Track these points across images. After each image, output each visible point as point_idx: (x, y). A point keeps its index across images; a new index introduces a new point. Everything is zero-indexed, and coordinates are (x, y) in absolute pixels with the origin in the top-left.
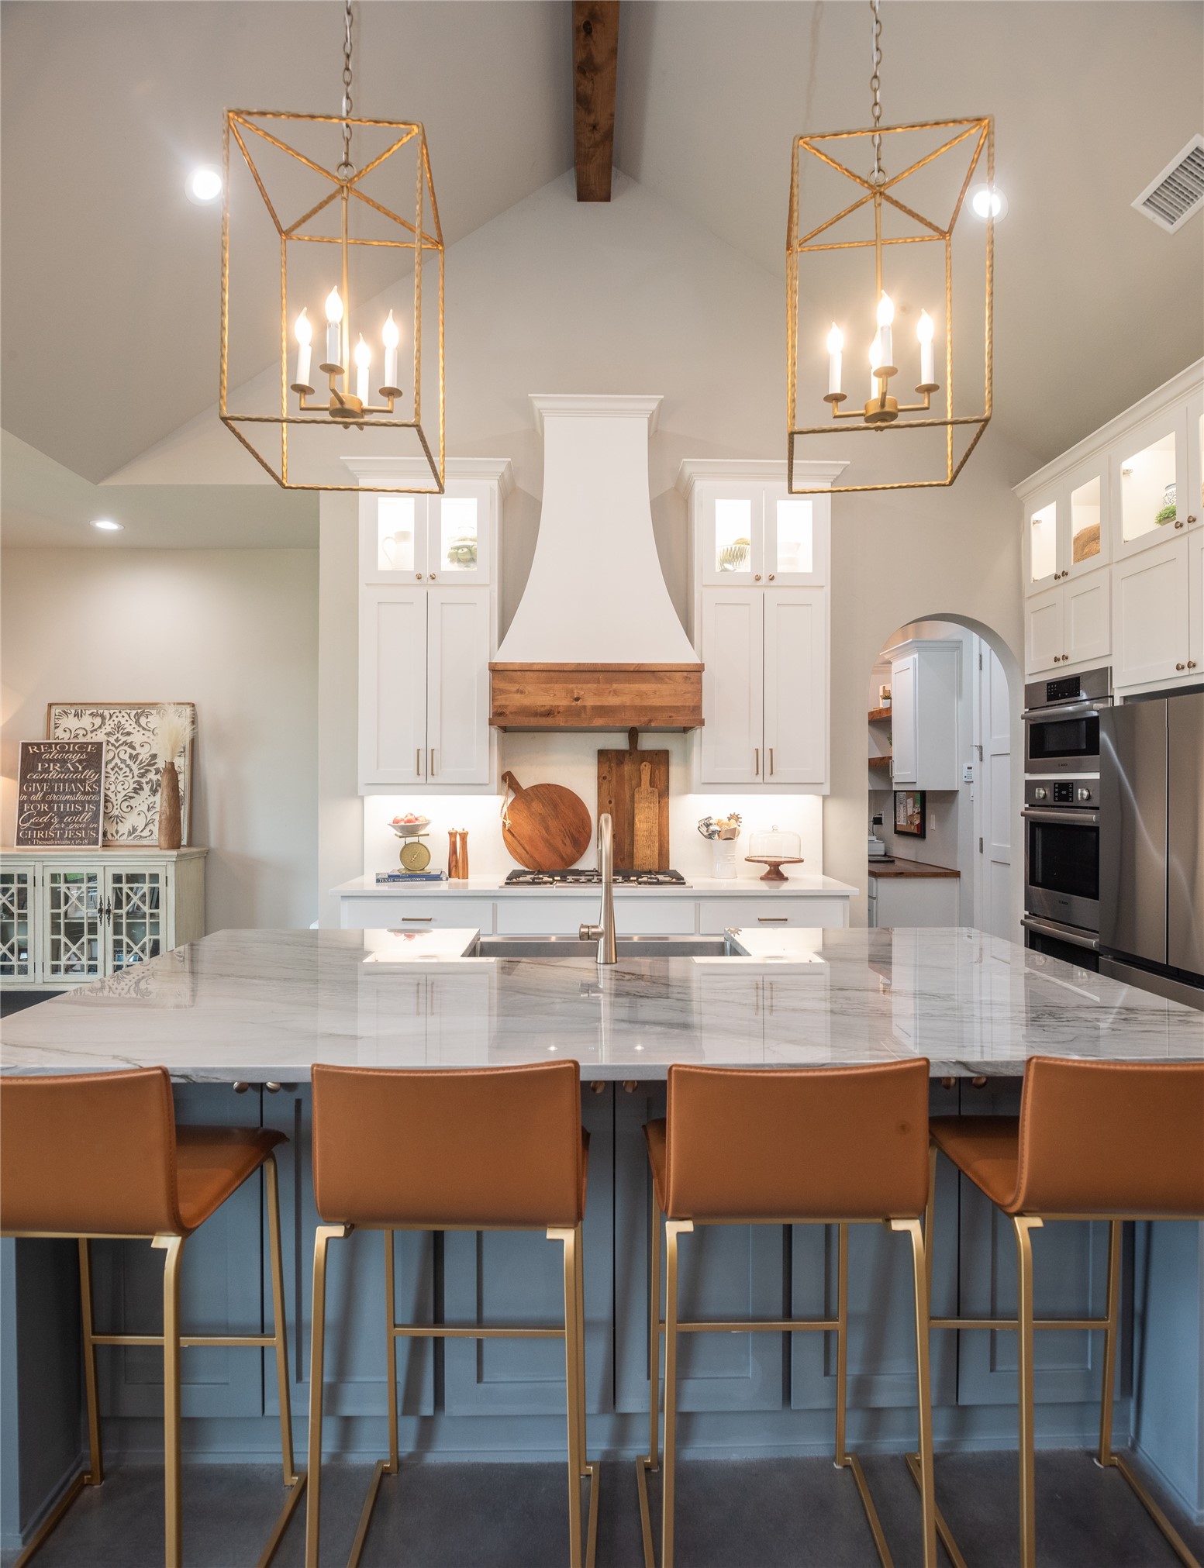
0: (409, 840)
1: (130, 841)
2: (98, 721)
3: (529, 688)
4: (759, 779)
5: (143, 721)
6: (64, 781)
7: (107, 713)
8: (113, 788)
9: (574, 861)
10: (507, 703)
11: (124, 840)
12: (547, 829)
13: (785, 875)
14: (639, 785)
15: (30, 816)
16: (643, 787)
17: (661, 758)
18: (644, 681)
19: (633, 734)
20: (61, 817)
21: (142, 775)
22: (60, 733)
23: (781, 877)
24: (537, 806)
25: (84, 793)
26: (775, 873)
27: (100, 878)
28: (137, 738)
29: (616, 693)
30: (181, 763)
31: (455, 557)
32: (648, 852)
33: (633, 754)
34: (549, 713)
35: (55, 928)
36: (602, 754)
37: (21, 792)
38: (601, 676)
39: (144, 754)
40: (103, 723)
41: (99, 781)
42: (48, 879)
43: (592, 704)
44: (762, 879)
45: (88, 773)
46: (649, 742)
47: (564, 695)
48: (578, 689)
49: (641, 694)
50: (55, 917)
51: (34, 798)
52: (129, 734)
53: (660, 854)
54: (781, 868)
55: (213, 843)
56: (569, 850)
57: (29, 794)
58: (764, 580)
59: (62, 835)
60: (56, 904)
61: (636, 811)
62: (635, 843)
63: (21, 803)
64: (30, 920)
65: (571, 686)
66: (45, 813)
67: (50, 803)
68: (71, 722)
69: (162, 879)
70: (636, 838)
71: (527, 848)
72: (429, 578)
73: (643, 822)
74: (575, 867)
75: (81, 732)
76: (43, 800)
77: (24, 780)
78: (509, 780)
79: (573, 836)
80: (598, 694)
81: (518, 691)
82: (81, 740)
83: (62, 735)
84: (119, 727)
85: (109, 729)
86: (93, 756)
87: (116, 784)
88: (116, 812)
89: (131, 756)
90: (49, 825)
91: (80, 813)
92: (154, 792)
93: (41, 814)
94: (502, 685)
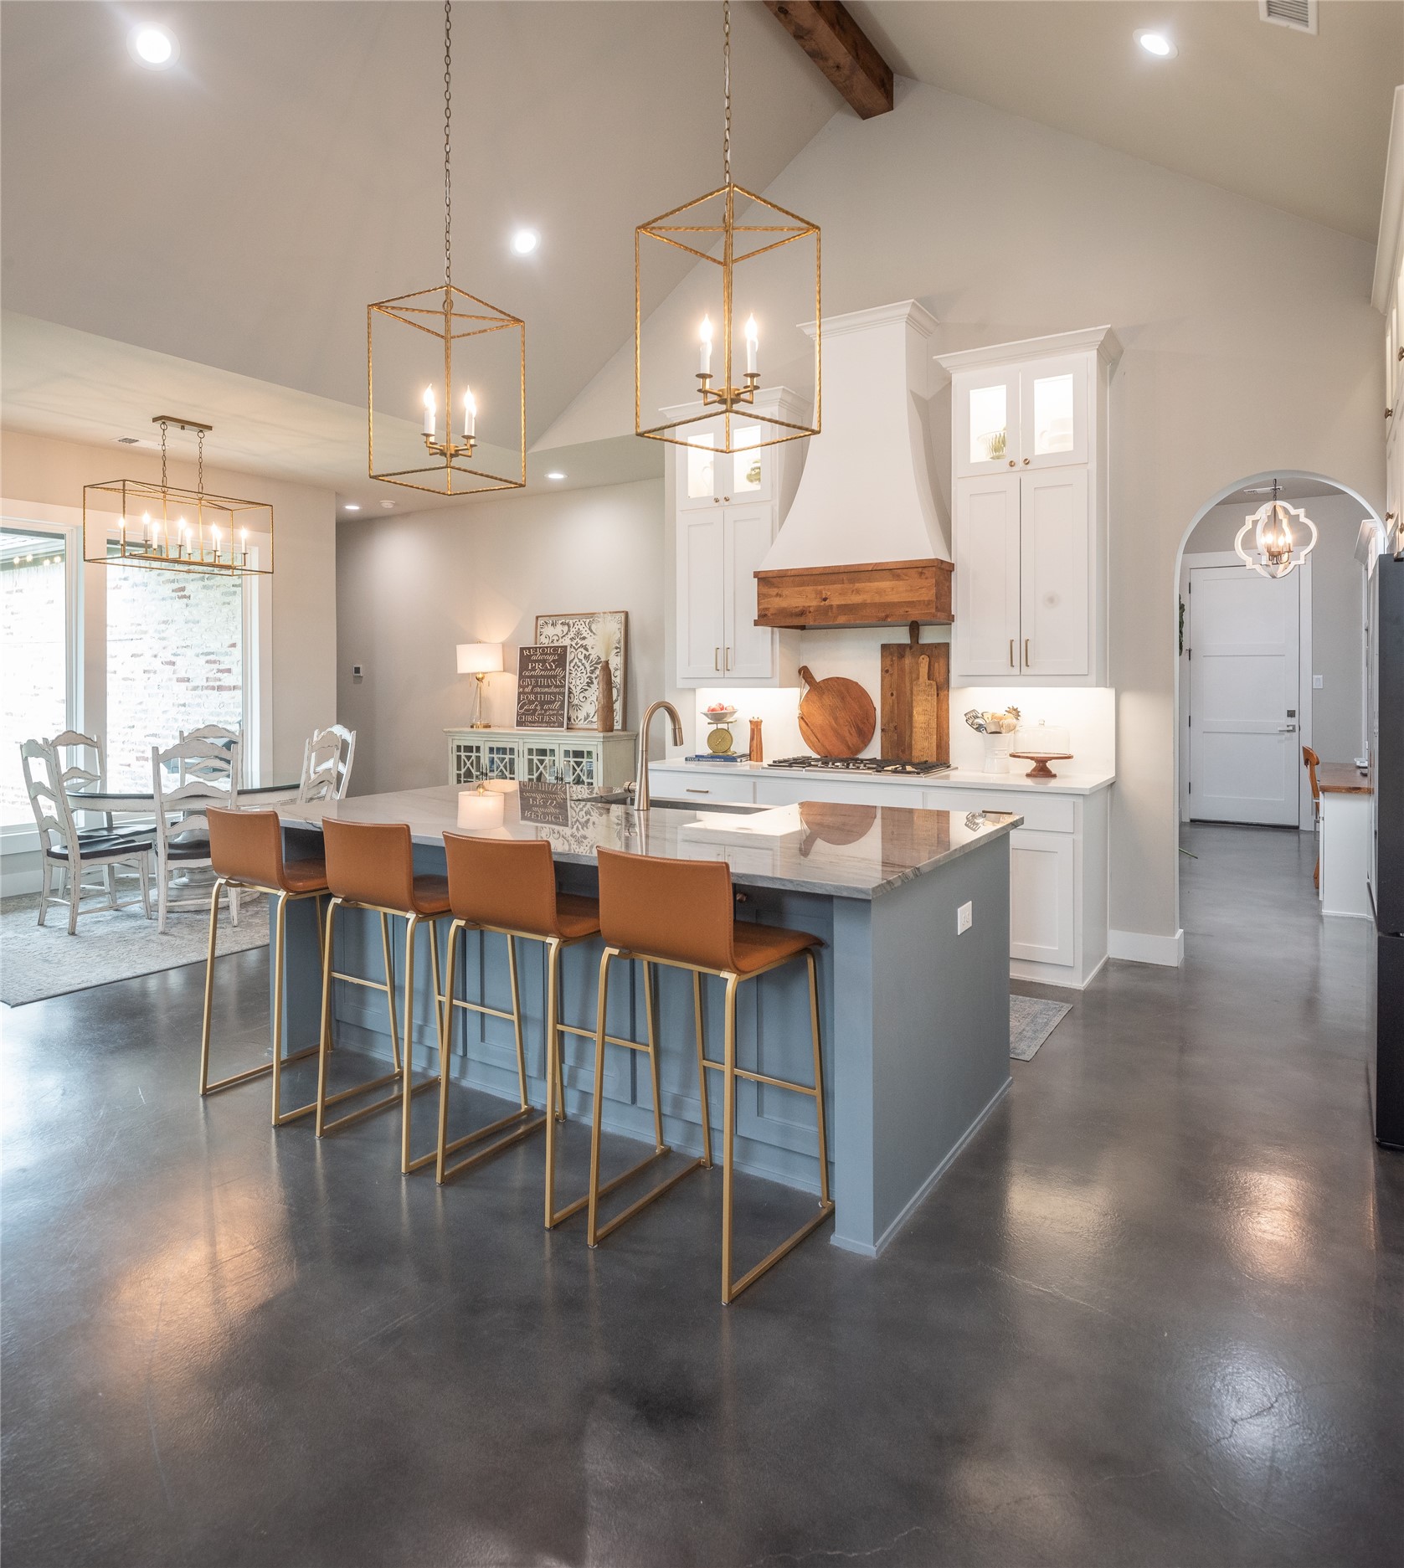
0: (719, 726)
1: (584, 725)
2: (566, 628)
3: (786, 592)
4: (1016, 671)
5: (593, 627)
6: (544, 677)
7: (571, 622)
8: (574, 681)
9: (859, 751)
10: (769, 606)
11: (581, 724)
12: (836, 719)
13: (1053, 772)
14: (918, 678)
15: (524, 704)
16: (921, 680)
17: (941, 651)
18: (882, 579)
19: (915, 628)
20: (542, 706)
21: (592, 672)
22: (542, 639)
23: (1047, 774)
24: (828, 700)
25: (556, 686)
26: (1042, 770)
28: (589, 641)
29: (858, 592)
30: (616, 662)
31: (750, 478)
32: (926, 744)
33: (915, 646)
34: (802, 613)
36: (884, 647)
37: (520, 686)
38: (845, 577)
39: (594, 655)
40: (569, 630)
41: (564, 677)
42: (526, 752)
43: (838, 603)
44: (1028, 775)
45: (559, 670)
46: (929, 636)
47: (813, 596)
48: (827, 590)
49: (879, 592)
51: (527, 690)
52: (584, 638)
53: (939, 746)
54: (1049, 764)
56: (853, 740)
57: (524, 687)
58: (1021, 464)
59: (543, 719)
60: (531, 770)
61: (915, 704)
62: (913, 734)
63: (519, 694)
65: (820, 588)
66: (533, 702)
67: (536, 694)
68: (549, 631)
69: (594, 756)
70: (914, 730)
71: (819, 737)
72: (723, 500)
73: (922, 715)
74: (861, 756)
75: (556, 638)
76: (532, 692)
77: (521, 677)
78: (805, 673)
79: (858, 727)
80: (843, 593)
81: (777, 595)
82: (556, 644)
83: (545, 642)
84: (578, 633)
85: (573, 635)
86: (560, 656)
87: (577, 678)
88: (576, 702)
89: (585, 657)
90: (535, 710)
91: (554, 702)
93: (531, 702)
94: (765, 590)
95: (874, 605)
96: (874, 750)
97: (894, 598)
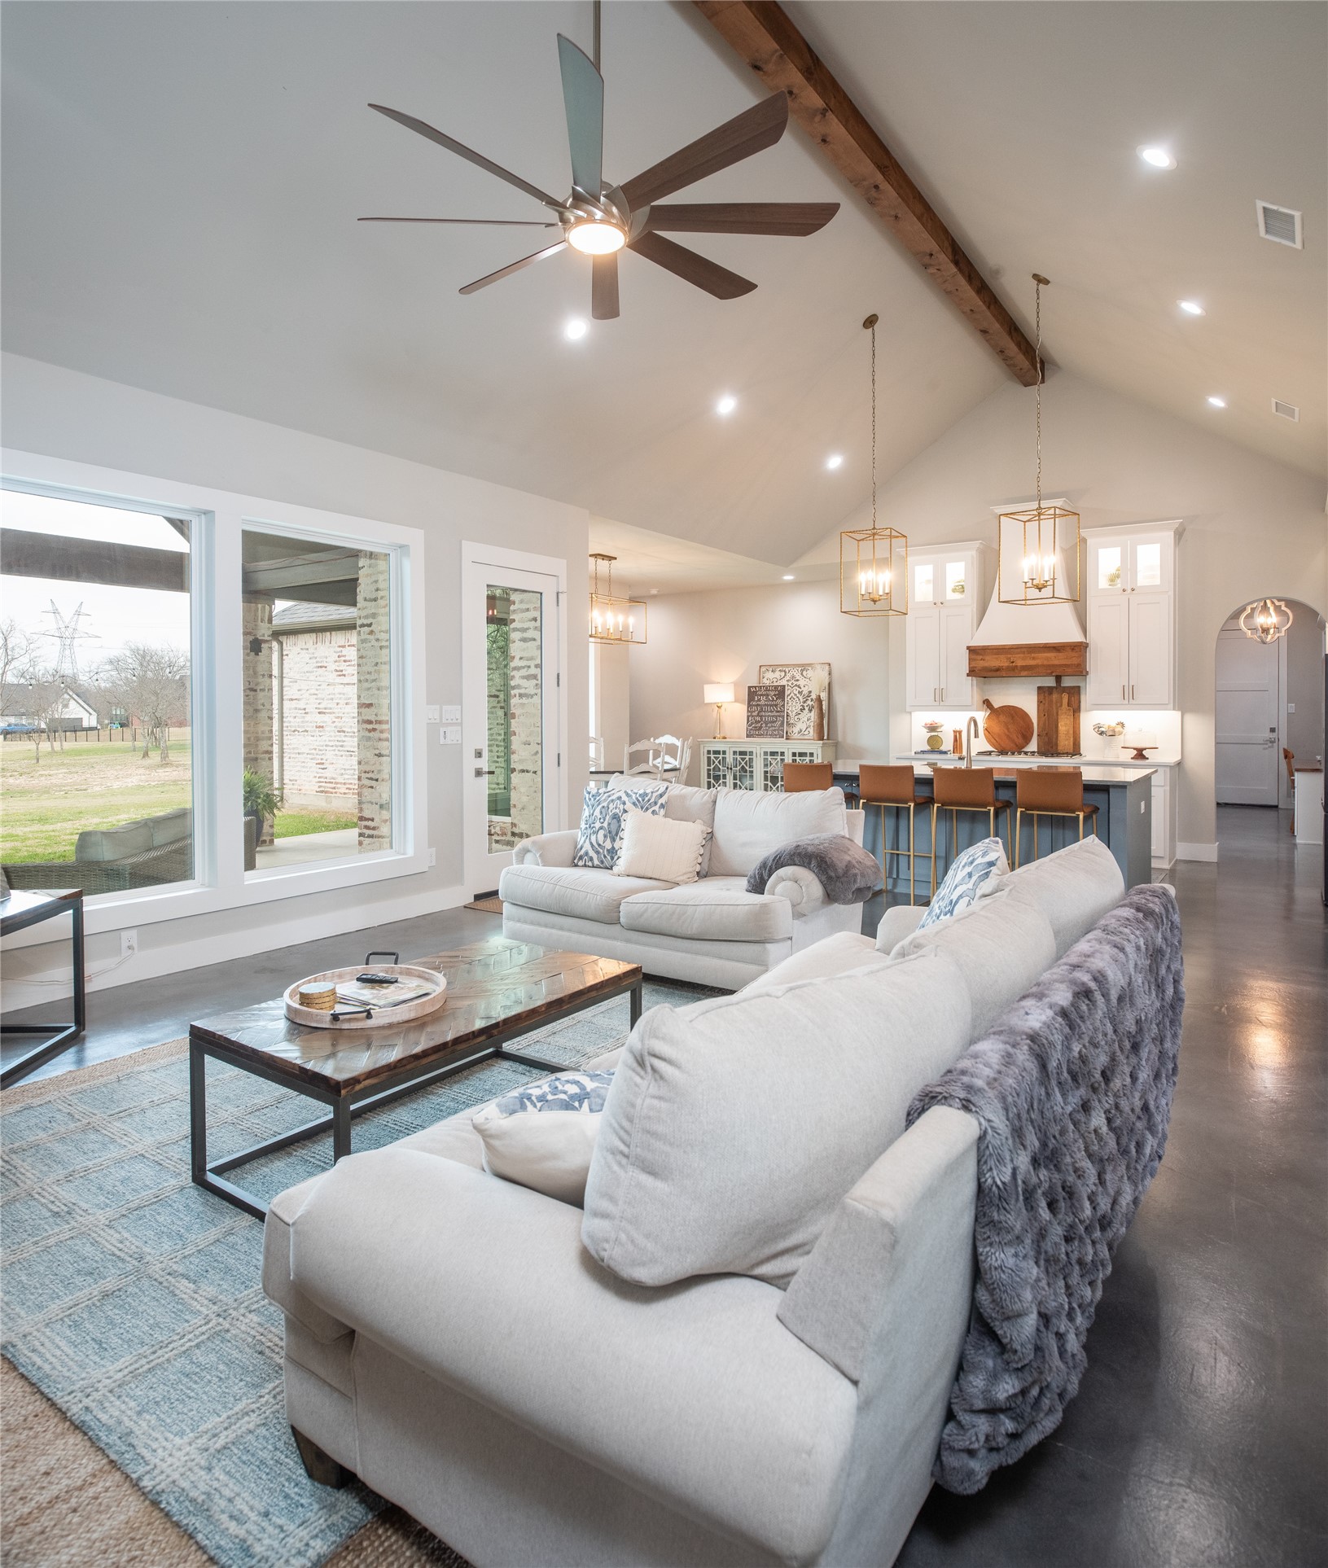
0: (933, 734)
1: (799, 736)
2: (783, 674)
3: (987, 658)
4: (1126, 702)
5: (804, 673)
6: (767, 705)
7: (787, 670)
8: (790, 709)
9: (1023, 746)
10: (976, 666)
11: (796, 736)
12: (1008, 729)
13: (1147, 755)
14: (1061, 706)
15: (752, 723)
16: (1063, 706)
17: (1075, 692)
18: (1049, 652)
19: (1058, 679)
20: (766, 724)
21: (804, 702)
22: (765, 680)
23: (1143, 757)
24: (1002, 718)
25: (778, 712)
26: (1140, 754)
27: (786, 754)
28: (802, 682)
29: (1034, 658)
31: (954, 591)
32: (1066, 743)
33: (1059, 687)
34: (998, 670)
35: (766, 779)
36: (1039, 688)
37: (748, 712)
38: (1026, 650)
39: (805, 692)
40: (785, 675)
41: (784, 705)
42: (762, 754)
44: (1131, 759)
45: (779, 701)
46: (1067, 682)
47: (1006, 661)
49: (1047, 659)
50: (766, 772)
51: (754, 714)
52: (798, 680)
53: (1074, 744)
54: (1144, 752)
55: (840, 739)
56: (1020, 741)
57: (752, 712)
58: (1129, 591)
59: (767, 732)
60: (766, 765)
61: (1059, 720)
62: (1058, 737)
63: (748, 717)
64: (754, 774)
65: (1010, 656)
66: (759, 722)
67: (761, 716)
68: (770, 675)
69: (815, 755)
70: (1059, 734)
71: (996, 740)
72: (939, 604)
73: (1064, 726)
74: (1025, 750)
75: (775, 680)
76: (758, 715)
77: (749, 705)
78: (987, 703)
79: (1022, 733)
80: (1023, 659)
81: (983, 660)
82: (775, 684)
83: (767, 683)
84: (793, 677)
85: (788, 678)
86: (780, 692)
87: (792, 706)
88: (792, 721)
89: (799, 692)
90: (761, 727)
91: (775, 722)
92: (810, 711)
93: (757, 722)
94: (974, 657)
95: (1043, 666)
96: (1033, 746)
97: (1056, 662)
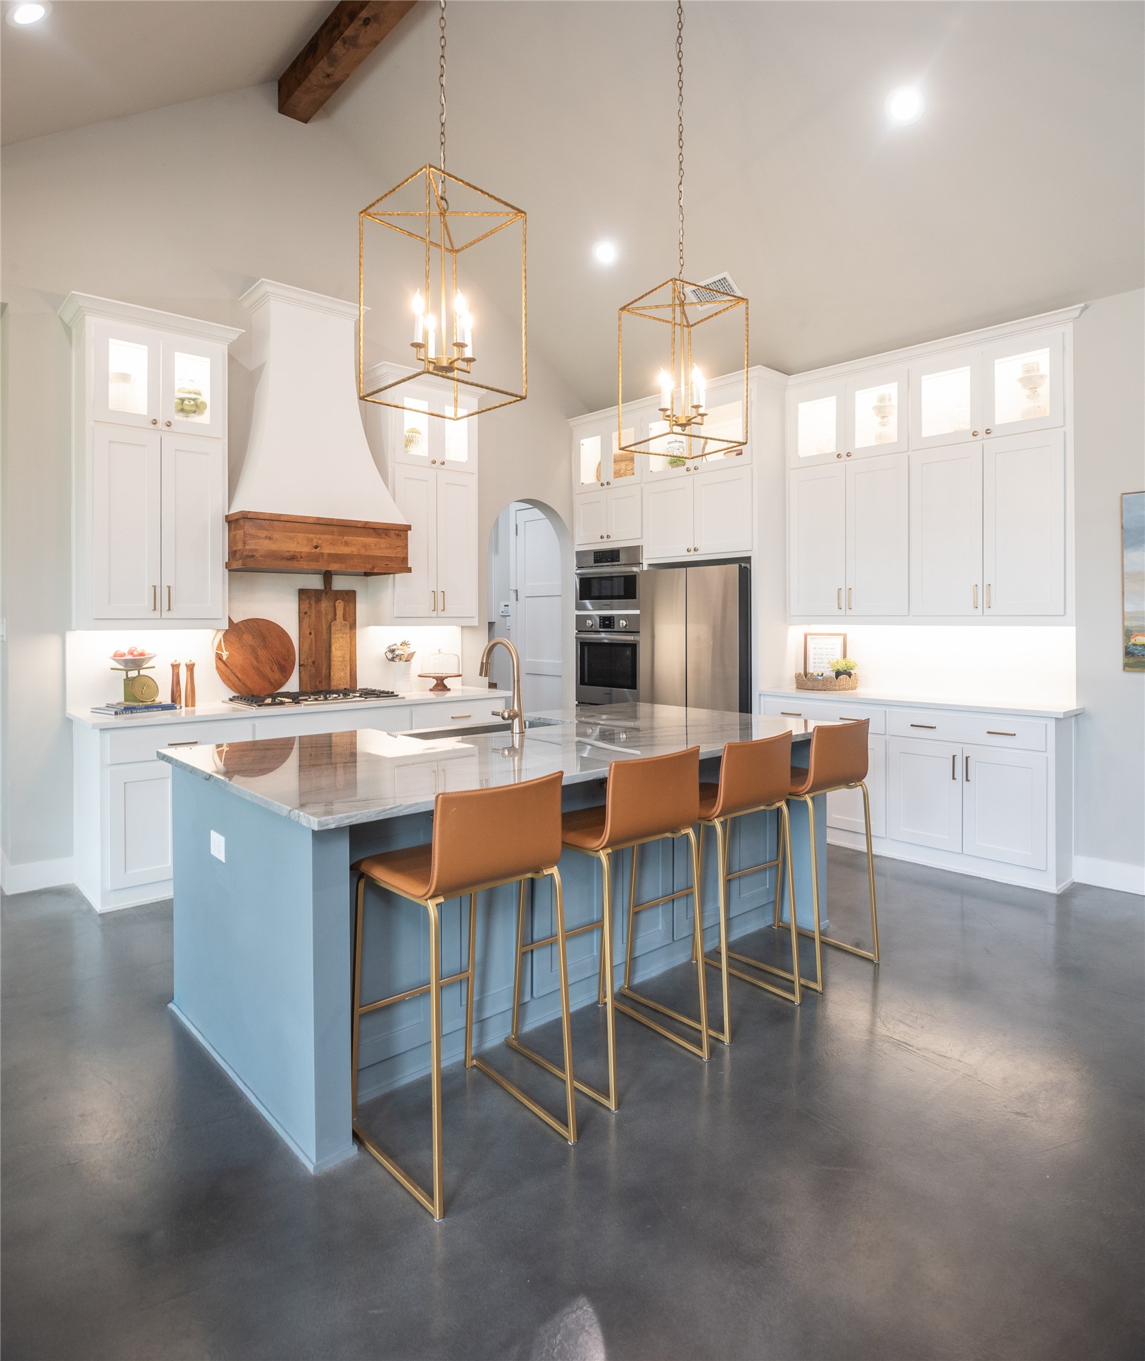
0: (133, 673)
3: (276, 535)
4: (434, 614)
9: (281, 685)
10: (257, 547)
12: (257, 658)
13: (448, 687)
14: (335, 619)
16: (338, 620)
17: (349, 597)
18: (368, 535)
19: (328, 576)
23: (445, 689)
24: (248, 638)
26: (441, 685)
29: (346, 544)
32: (342, 674)
33: (328, 593)
34: (293, 558)
36: (302, 593)
38: (335, 529)
43: (330, 552)
44: (431, 690)
46: (339, 584)
47: (305, 542)
48: (317, 539)
49: (365, 546)
53: (351, 676)
54: (446, 682)
56: (277, 676)
58: (438, 464)
61: (333, 641)
62: (332, 667)
65: (311, 536)
70: (333, 663)
71: (240, 676)
72: (164, 425)
73: (338, 650)
74: (281, 691)
79: (280, 664)
80: (333, 543)
81: (266, 537)
95: (360, 556)
96: (292, 685)
97: (377, 553)
